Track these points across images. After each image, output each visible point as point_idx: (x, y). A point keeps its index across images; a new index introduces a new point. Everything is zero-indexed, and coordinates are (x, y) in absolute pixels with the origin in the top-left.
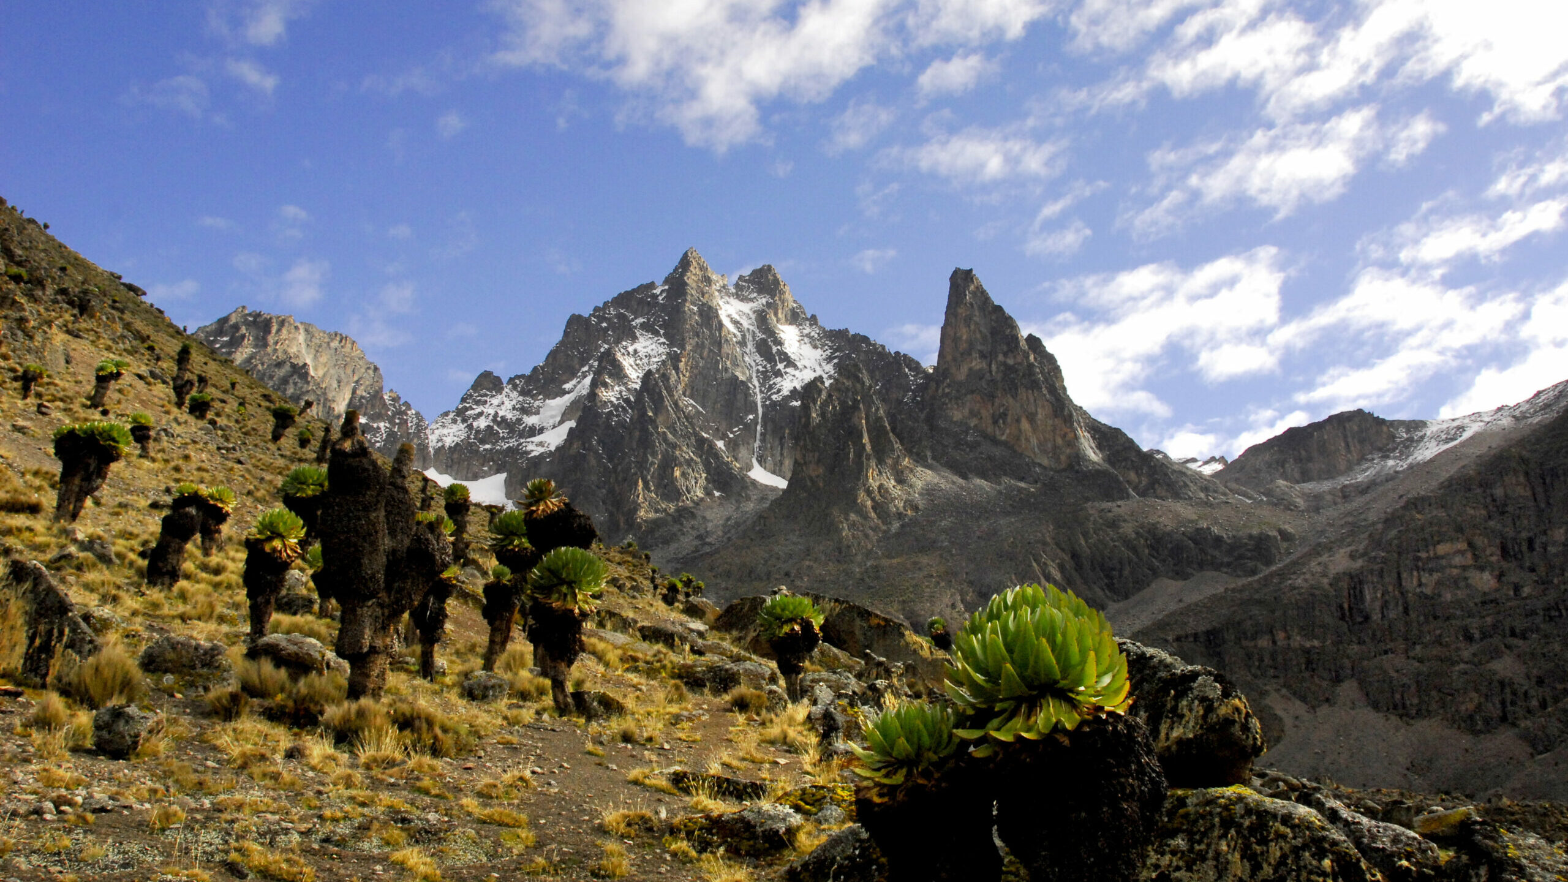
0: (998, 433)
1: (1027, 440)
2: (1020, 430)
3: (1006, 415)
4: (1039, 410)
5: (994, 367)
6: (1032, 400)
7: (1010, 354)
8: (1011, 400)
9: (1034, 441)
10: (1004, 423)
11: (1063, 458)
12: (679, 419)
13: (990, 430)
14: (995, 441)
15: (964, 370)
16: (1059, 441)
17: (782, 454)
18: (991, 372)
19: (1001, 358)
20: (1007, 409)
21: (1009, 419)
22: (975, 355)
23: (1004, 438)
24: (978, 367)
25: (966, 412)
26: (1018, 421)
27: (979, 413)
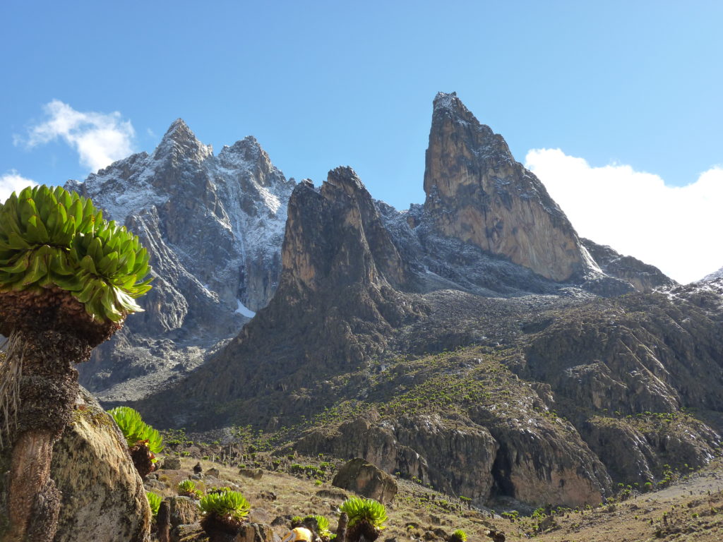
0: (492, 245)
1: (526, 252)
2: (517, 241)
3: (501, 228)
4: (537, 222)
5: (484, 181)
6: (528, 211)
7: (501, 169)
8: (505, 212)
9: (533, 253)
10: (499, 236)
11: (565, 268)
12: (162, 256)
13: (484, 244)
14: (492, 256)
15: (454, 186)
16: (559, 251)
17: (265, 294)
18: (481, 187)
19: (491, 172)
20: (501, 222)
21: (504, 233)
22: (464, 170)
23: (499, 251)
24: (468, 183)
25: (458, 227)
26: (514, 231)
27: (472, 227)
